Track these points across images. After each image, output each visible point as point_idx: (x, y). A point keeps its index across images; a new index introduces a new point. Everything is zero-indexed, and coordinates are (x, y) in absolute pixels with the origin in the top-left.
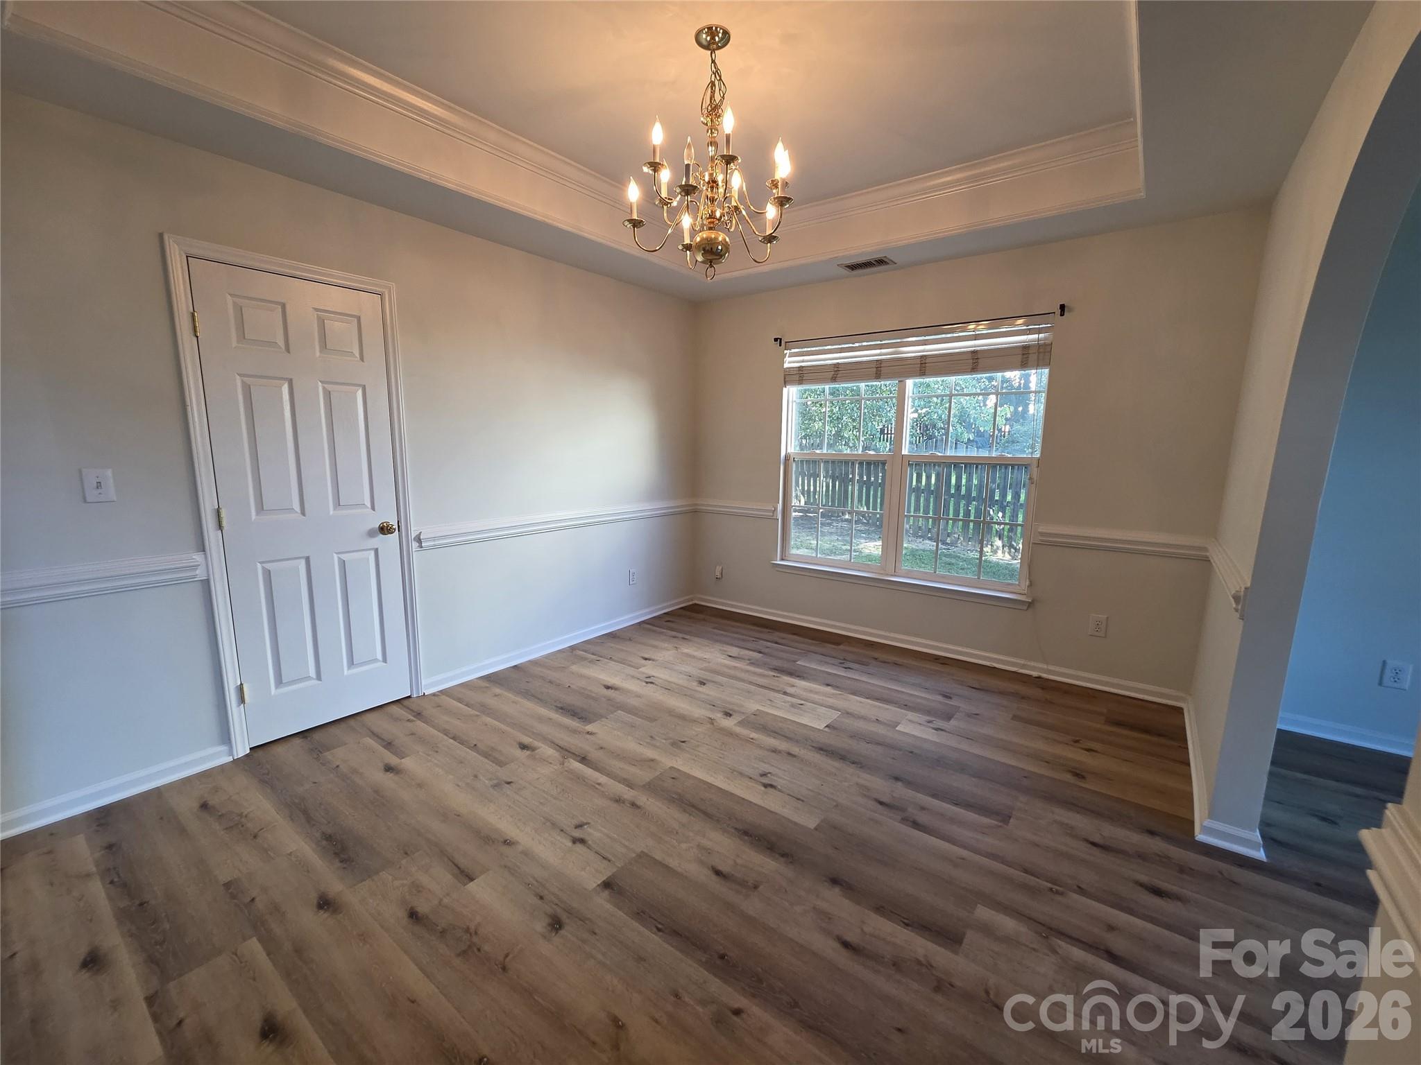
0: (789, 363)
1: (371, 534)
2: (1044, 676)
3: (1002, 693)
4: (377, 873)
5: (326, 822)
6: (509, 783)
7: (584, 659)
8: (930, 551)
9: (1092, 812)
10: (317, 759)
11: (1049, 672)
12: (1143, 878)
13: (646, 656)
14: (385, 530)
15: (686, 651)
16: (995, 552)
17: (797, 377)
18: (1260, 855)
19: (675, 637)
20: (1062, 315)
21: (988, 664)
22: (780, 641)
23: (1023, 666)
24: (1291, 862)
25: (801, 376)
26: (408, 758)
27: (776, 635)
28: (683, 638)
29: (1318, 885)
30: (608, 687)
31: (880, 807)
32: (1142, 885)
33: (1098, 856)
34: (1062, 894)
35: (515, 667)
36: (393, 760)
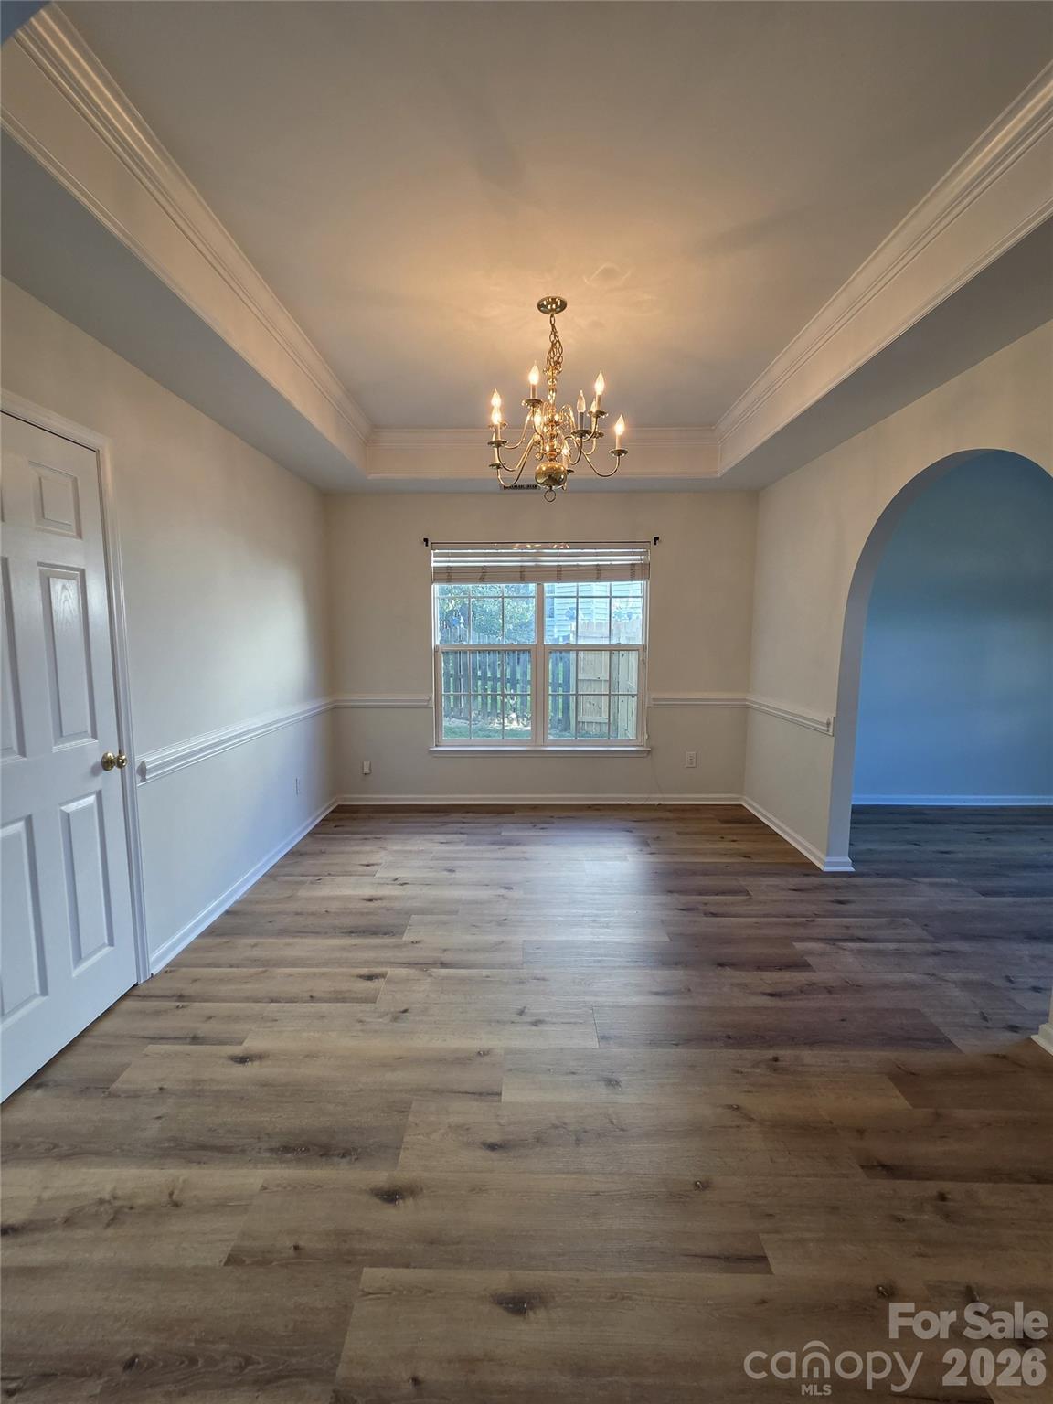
0: (435, 562)
1: (95, 772)
2: (662, 803)
3: (653, 820)
4: (402, 1141)
5: (256, 1140)
6: (405, 1011)
7: (303, 883)
8: (465, 727)
9: (776, 874)
10: (111, 1095)
11: (664, 799)
12: (830, 898)
13: (366, 862)
14: (107, 764)
15: (395, 848)
16: (511, 722)
17: (445, 576)
18: (852, 869)
19: (366, 839)
20: (655, 544)
21: (623, 803)
22: (464, 820)
23: (647, 799)
24: (863, 869)
25: (448, 575)
26: (246, 1041)
27: (455, 816)
28: (376, 838)
29: (878, 874)
30: (371, 900)
31: (684, 912)
32: (832, 902)
33: (803, 896)
34: (813, 921)
35: (227, 912)
36: (237, 1050)
